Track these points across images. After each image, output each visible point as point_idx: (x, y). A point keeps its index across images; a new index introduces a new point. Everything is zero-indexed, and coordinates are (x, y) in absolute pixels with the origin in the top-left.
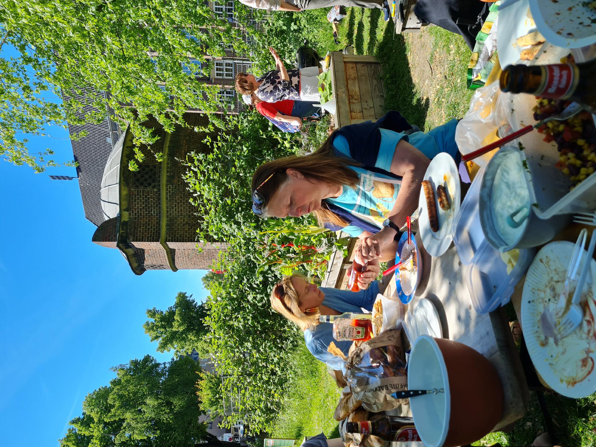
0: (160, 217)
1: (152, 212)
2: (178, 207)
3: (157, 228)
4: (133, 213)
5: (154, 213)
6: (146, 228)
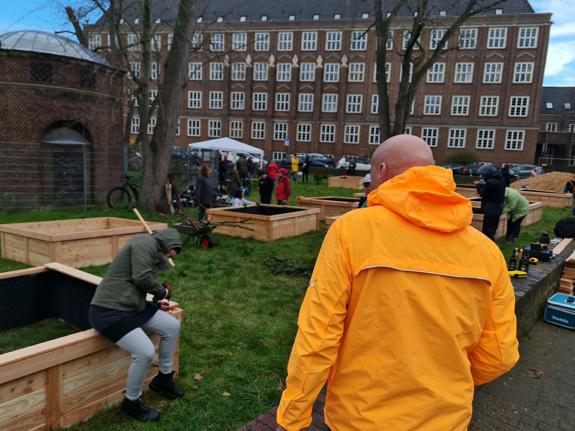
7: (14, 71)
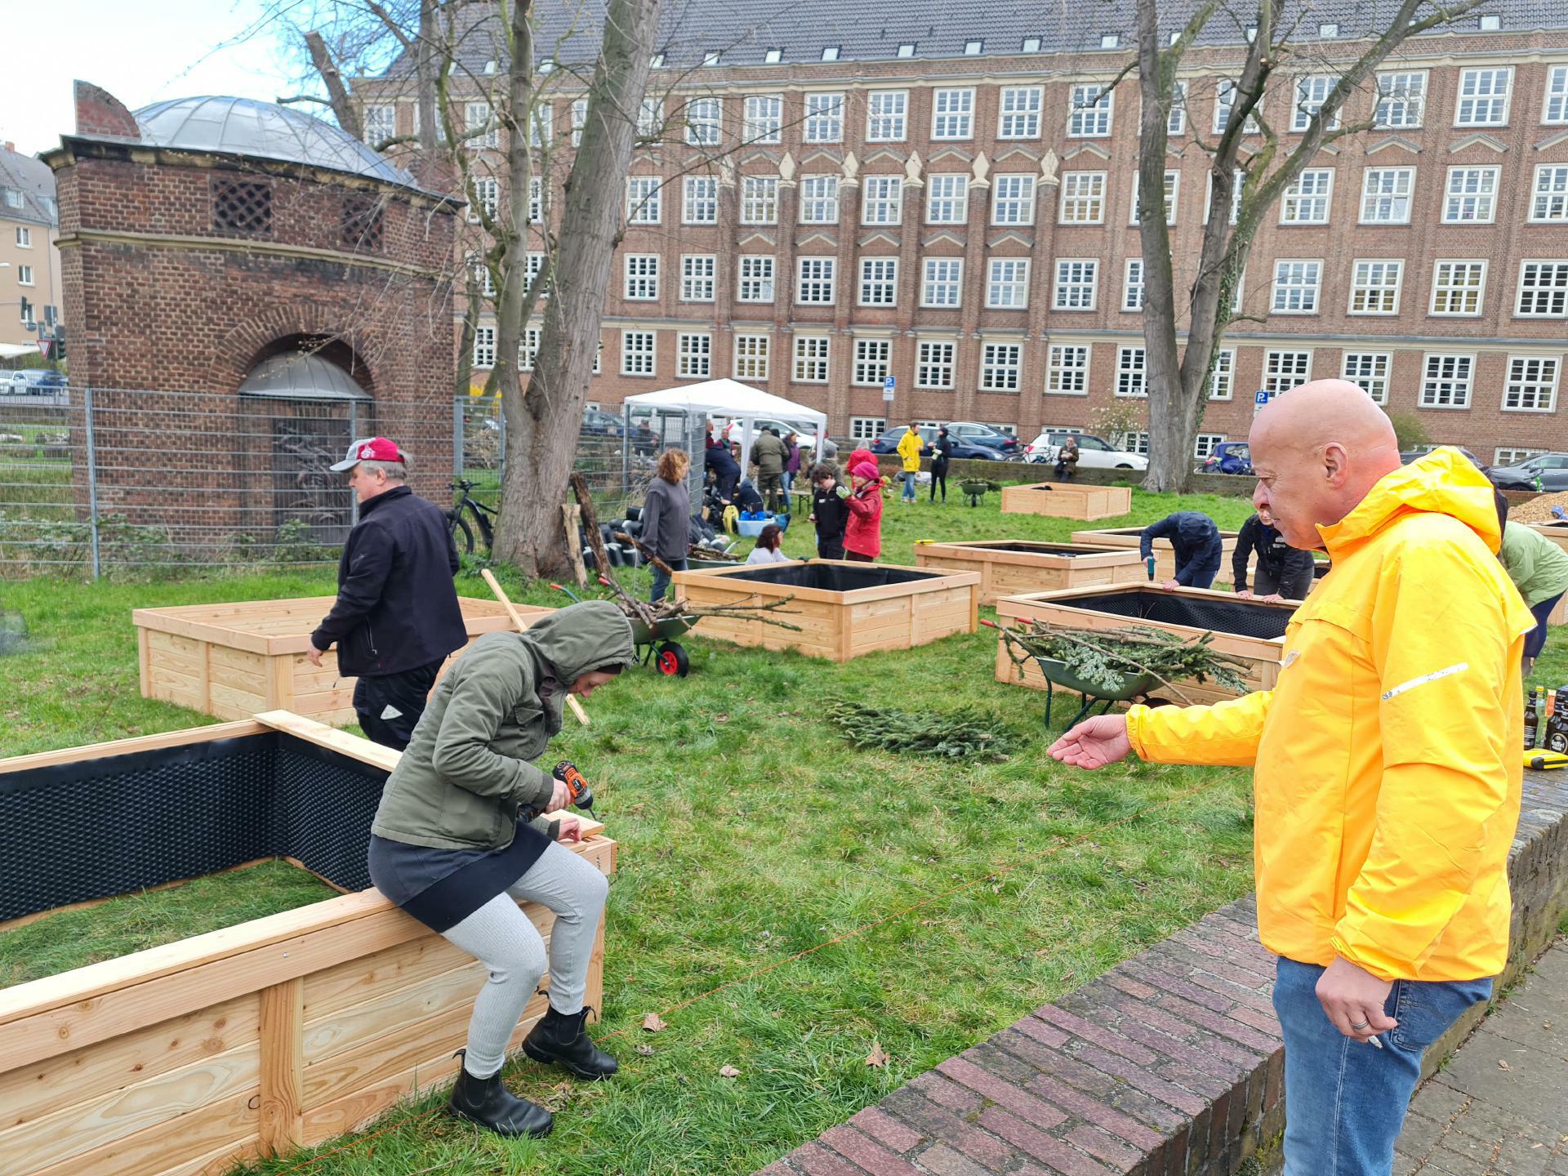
0: (147, 232)
1: (157, 217)
3: (118, 223)
4: (154, 173)
5: (156, 220)
6: (117, 200)
7: (173, 204)
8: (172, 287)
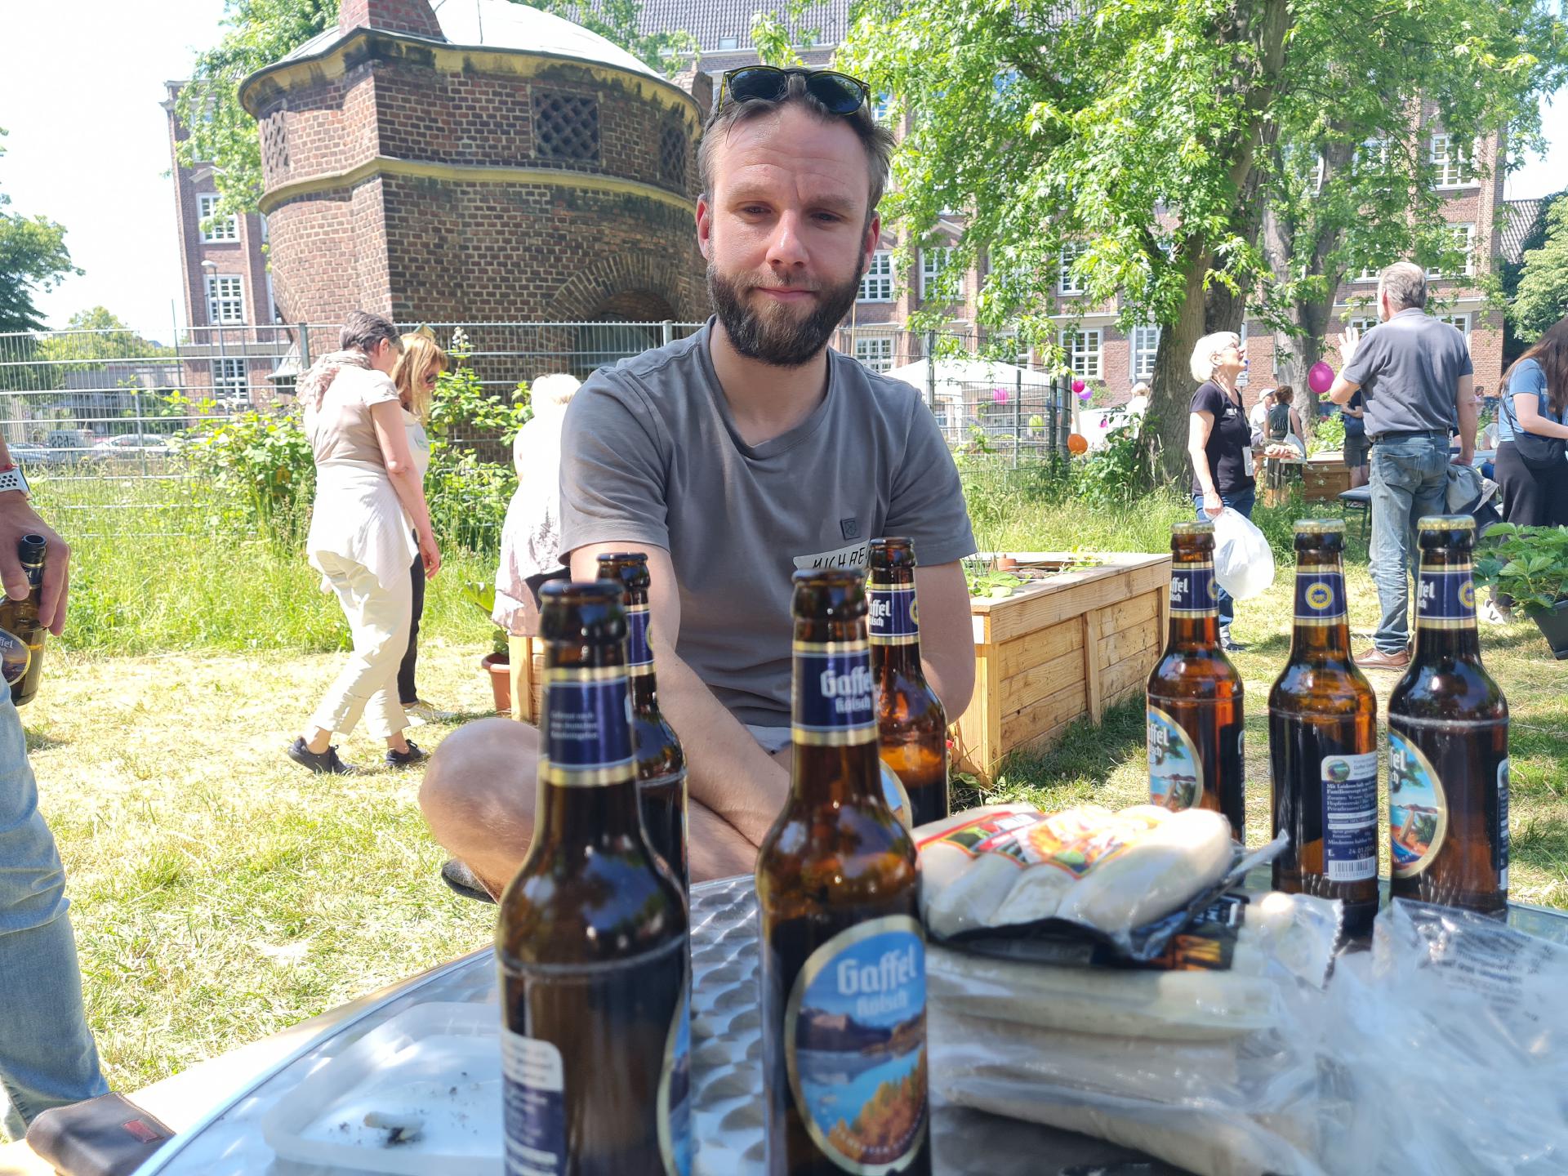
0: (453, 161)
1: (466, 141)
2: (488, 217)
3: (421, 150)
4: (460, 84)
5: (465, 146)
6: (418, 118)
8: (487, 233)
